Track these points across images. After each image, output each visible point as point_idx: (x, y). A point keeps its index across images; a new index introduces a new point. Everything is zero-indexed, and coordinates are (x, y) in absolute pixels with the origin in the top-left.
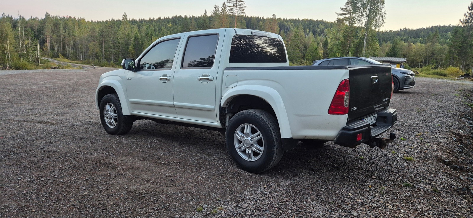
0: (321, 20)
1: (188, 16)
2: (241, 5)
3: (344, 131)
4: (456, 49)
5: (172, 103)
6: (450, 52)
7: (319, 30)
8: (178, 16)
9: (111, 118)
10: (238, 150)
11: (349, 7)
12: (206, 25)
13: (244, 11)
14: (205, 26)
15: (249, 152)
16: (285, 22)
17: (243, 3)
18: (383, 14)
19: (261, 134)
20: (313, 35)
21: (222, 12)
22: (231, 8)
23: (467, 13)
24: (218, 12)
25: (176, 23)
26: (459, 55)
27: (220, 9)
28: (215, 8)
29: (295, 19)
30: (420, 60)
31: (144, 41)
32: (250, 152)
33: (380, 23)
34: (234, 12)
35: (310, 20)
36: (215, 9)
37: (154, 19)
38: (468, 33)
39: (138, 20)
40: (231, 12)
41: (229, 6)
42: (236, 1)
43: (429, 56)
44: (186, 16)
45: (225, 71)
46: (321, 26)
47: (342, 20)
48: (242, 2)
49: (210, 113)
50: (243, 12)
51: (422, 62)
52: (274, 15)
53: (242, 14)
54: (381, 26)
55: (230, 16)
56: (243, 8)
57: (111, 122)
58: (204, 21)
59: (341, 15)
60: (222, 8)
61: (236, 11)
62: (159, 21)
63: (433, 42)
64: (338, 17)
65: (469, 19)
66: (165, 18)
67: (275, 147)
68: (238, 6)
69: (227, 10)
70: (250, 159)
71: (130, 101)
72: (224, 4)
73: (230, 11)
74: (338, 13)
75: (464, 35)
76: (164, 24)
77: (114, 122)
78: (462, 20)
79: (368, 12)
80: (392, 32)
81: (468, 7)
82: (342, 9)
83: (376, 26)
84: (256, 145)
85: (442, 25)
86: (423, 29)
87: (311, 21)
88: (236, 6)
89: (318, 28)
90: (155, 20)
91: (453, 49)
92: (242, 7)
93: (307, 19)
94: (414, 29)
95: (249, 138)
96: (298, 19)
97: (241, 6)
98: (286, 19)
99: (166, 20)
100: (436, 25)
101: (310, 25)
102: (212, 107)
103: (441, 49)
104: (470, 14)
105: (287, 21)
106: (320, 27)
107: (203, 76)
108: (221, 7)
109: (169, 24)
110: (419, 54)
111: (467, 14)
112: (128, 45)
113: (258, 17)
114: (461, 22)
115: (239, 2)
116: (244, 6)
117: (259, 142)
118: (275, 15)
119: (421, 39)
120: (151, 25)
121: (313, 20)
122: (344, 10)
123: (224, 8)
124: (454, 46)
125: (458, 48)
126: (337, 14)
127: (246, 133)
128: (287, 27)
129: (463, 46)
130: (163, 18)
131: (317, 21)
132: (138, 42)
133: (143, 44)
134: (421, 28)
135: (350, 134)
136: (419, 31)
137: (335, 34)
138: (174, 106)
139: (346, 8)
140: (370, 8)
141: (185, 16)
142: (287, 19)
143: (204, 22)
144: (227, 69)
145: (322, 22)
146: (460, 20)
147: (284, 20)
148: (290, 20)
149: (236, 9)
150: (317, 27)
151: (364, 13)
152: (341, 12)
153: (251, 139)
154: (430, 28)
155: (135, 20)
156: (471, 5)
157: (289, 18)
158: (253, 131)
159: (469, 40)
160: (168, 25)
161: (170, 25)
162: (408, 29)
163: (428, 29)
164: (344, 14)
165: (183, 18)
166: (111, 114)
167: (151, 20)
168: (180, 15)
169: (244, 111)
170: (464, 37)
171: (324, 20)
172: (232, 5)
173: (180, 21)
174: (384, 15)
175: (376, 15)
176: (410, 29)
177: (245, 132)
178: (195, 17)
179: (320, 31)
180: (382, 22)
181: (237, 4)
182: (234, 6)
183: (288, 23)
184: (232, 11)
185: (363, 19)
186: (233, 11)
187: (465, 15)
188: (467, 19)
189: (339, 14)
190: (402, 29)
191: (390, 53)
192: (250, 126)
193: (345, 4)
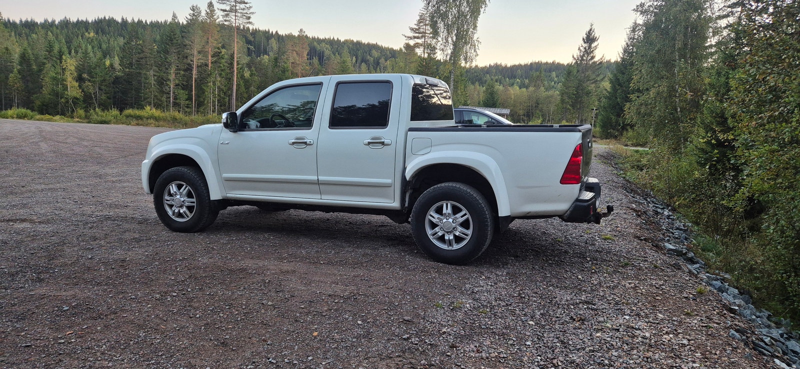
0: (375, 43)
1: (130, 20)
2: (244, 9)
3: (578, 203)
4: (569, 98)
5: (315, 178)
6: (563, 101)
7: (372, 59)
8: (107, 18)
9: (181, 206)
10: (431, 238)
11: (421, 27)
12: (177, 40)
13: (250, 20)
14: (175, 41)
15: (450, 238)
16: (315, 43)
17: (247, 5)
18: (475, 41)
19: (468, 213)
20: (367, 68)
21: (206, 18)
22: (226, 13)
23: (582, 46)
24: (200, 19)
25: (103, 32)
26: (573, 106)
27: (203, 14)
28: (193, 10)
29: (332, 38)
30: (521, 112)
31: (44, 64)
32: (452, 237)
33: (471, 55)
34: (232, 20)
35: (357, 42)
36: (192, 12)
37: (54, 22)
38: (583, 75)
39: (18, 22)
40: (226, 21)
41: (221, 10)
42: (236, 2)
43: (532, 106)
44: (125, 19)
45: (409, 132)
46: (375, 54)
47: (413, 46)
48: (247, 3)
49: (384, 189)
50: (248, 21)
51: (524, 115)
52: (301, 30)
53: (248, 25)
54: (474, 61)
55: (222, 26)
56: (249, 16)
57: (181, 211)
58: (172, 32)
59: (411, 38)
60: (206, 11)
61: (235, 20)
62: (66, 26)
63: (537, 87)
64: (407, 42)
65: (584, 55)
66: (78, 20)
67: (489, 229)
68: (240, 11)
69: (217, 15)
70: (450, 248)
71: (224, 178)
72: (210, 5)
73: (225, 19)
74: (406, 35)
75: (579, 77)
76: (79, 32)
77: (188, 212)
78: (575, 57)
79: (454, 38)
80: (479, 69)
81: (582, 39)
82: (412, 29)
83: (465, 59)
84: (460, 229)
85: (544, 61)
86: (520, 66)
87: (359, 43)
88: (236, 11)
89: (370, 56)
90: (57, 22)
91: (565, 97)
92: (247, 13)
93: (353, 40)
94: (509, 65)
95: (451, 220)
96: (338, 39)
97: (245, 11)
98: (316, 37)
99: (82, 25)
100: (537, 61)
101: (358, 50)
102: (389, 181)
103: (548, 97)
104: (585, 48)
105: (319, 41)
106: (373, 55)
107: (373, 139)
108: (204, 9)
109: (89, 33)
110: (521, 103)
111: (581, 48)
112: (7, 71)
113: (267, 30)
114: (575, 59)
115: (240, 3)
116: (250, 11)
117: (465, 224)
118: (304, 30)
119: (518, 80)
120: (49, 33)
121: (362, 43)
122: (414, 31)
123: (211, 11)
124: (567, 93)
125: (573, 96)
126: (406, 37)
127: (445, 214)
128: (319, 52)
129: (578, 93)
130: (75, 20)
131: (368, 44)
132: (29, 65)
133: (40, 71)
134: (517, 64)
135: (585, 206)
136: (515, 68)
137: (401, 67)
138: (318, 183)
139: (417, 28)
140: (457, 32)
141: (123, 19)
142: (318, 38)
143: (172, 34)
144: (411, 130)
145: (375, 47)
146: (573, 57)
147: (314, 39)
148: (324, 40)
149: (236, 16)
150: (369, 54)
151: (450, 39)
152: (411, 34)
153: (453, 221)
154: (529, 64)
155: (11, 21)
156: (586, 36)
157: (321, 37)
158: (456, 210)
159: (584, 85)
160: (86, 34)
161: (92, 34)
162: (501, 65)
163: (526, 65)
164: (415, 37)
165: (118, 23)
166: (182, 199)
167: (48, 22)
168: (111, 17)
169: (443, 185)
170: (580, 81)
171: (380, 44)
172: (228, 8)
173: (112, 29)
174: (476, 44)
175: (466, 43)
176: (503, 65)
177: (443, 212)
178: (144, 22)
179: (374, 61)
180: (475, 54)
181: (237, 8)
182: (231, 10)
183: (321, 45)
184: (227, 19)
185: (448, 48)
186: (230, 18)
187: (579, 49)
188: (582, 55)
189: (408, 37)
190: (492, 64)
191: (488, 101)
192: (451, 204)
193: (416, 23)
